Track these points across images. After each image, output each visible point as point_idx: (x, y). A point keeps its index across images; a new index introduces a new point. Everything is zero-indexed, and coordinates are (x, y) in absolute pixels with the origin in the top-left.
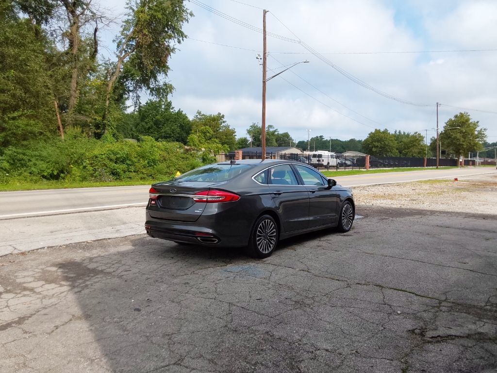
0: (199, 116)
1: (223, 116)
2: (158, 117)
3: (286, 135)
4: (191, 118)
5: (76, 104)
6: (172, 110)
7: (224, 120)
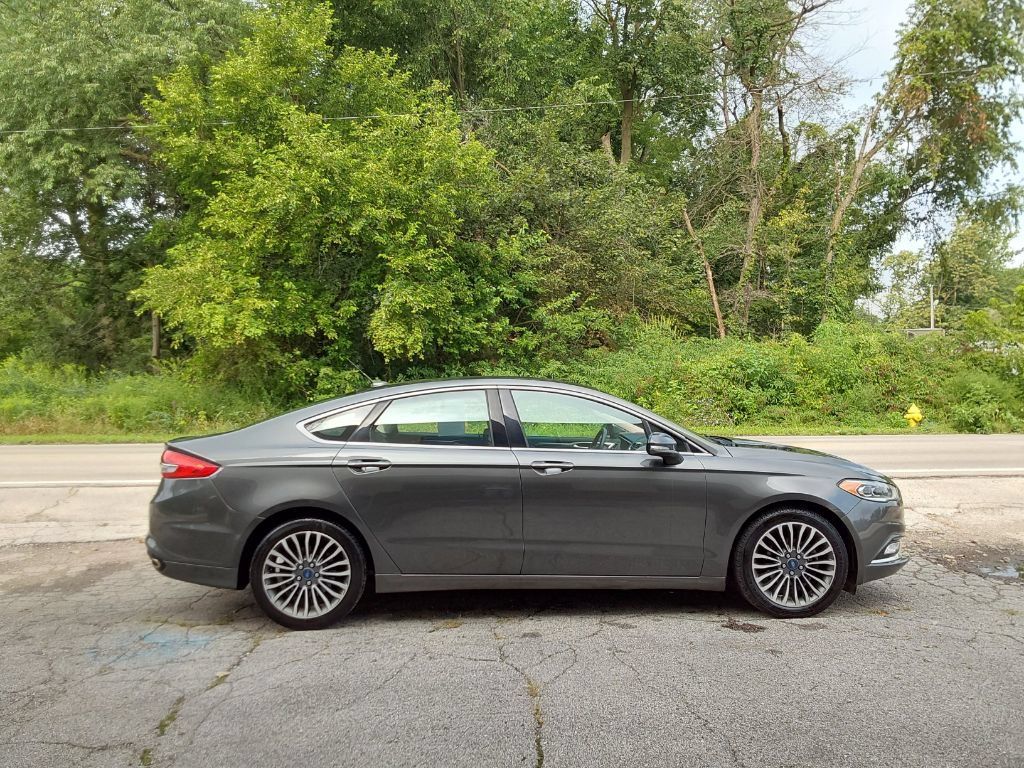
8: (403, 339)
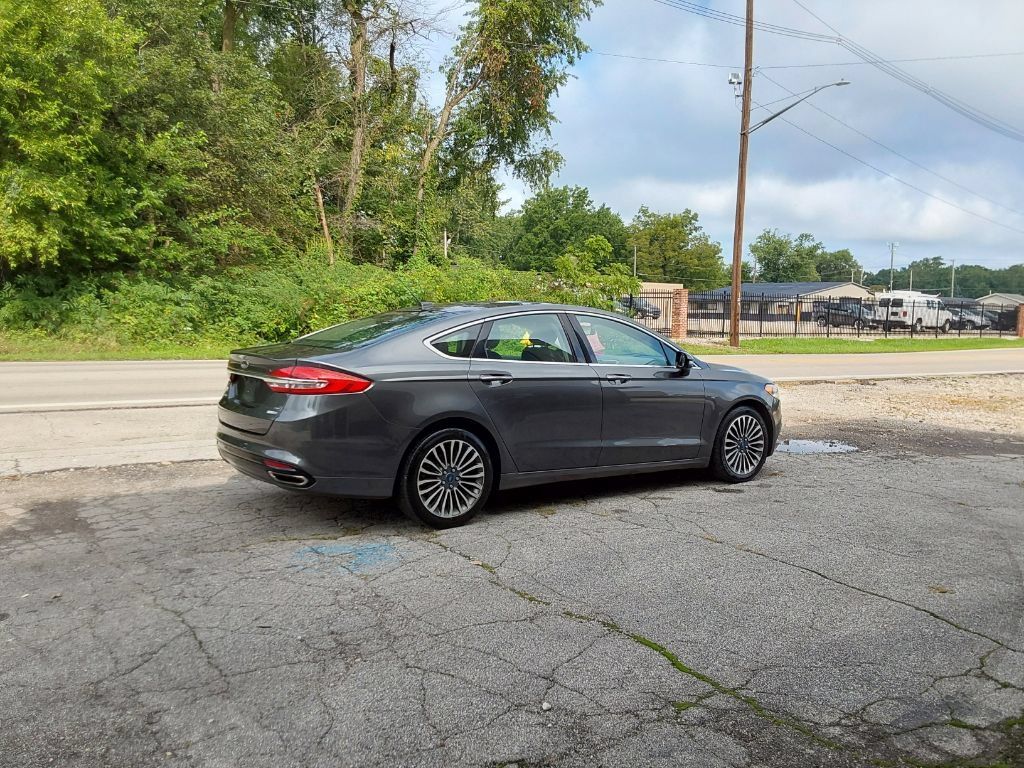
0: (643, 219)
1: (695, 218)
2: (560, 222)
3: (844, 256)
4: (627, 222)
5: (358, 196)
6: (588, 208)
7: (697, 224)
8: (33, 241)
